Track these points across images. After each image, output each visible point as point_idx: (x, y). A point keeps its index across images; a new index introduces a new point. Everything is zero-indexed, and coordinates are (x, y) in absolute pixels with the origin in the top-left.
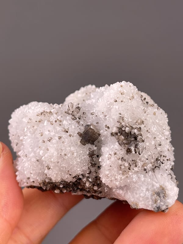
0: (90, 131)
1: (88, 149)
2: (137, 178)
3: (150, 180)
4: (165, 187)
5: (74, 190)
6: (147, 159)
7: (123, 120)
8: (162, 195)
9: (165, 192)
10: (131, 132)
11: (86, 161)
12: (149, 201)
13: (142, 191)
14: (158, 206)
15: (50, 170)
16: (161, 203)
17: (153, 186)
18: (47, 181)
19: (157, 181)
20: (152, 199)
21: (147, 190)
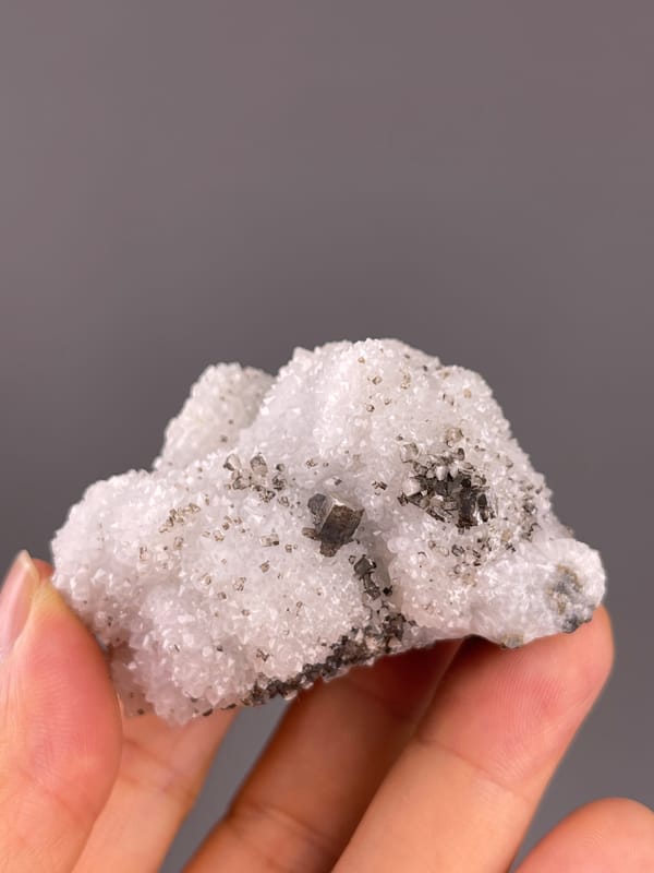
0: (339, 514)
1: (346, 560)
2: (496, 574)
3: (527, 564)
4: (571, 563)
5: (329, 671)
6: (506, 519)
7: (417, 451)
8: (570, 587)
9: (575, 575)
10: (449, 475)
11: (354, 593)
12: (546, 615)
13: (520, 598)
14: (570, 617)
15: (271, 658)
16: (576, 606)
17: (539, 573)
18: (263, 686)
19: (544, 559)
20: (549, 608)
21: (530, 590)
